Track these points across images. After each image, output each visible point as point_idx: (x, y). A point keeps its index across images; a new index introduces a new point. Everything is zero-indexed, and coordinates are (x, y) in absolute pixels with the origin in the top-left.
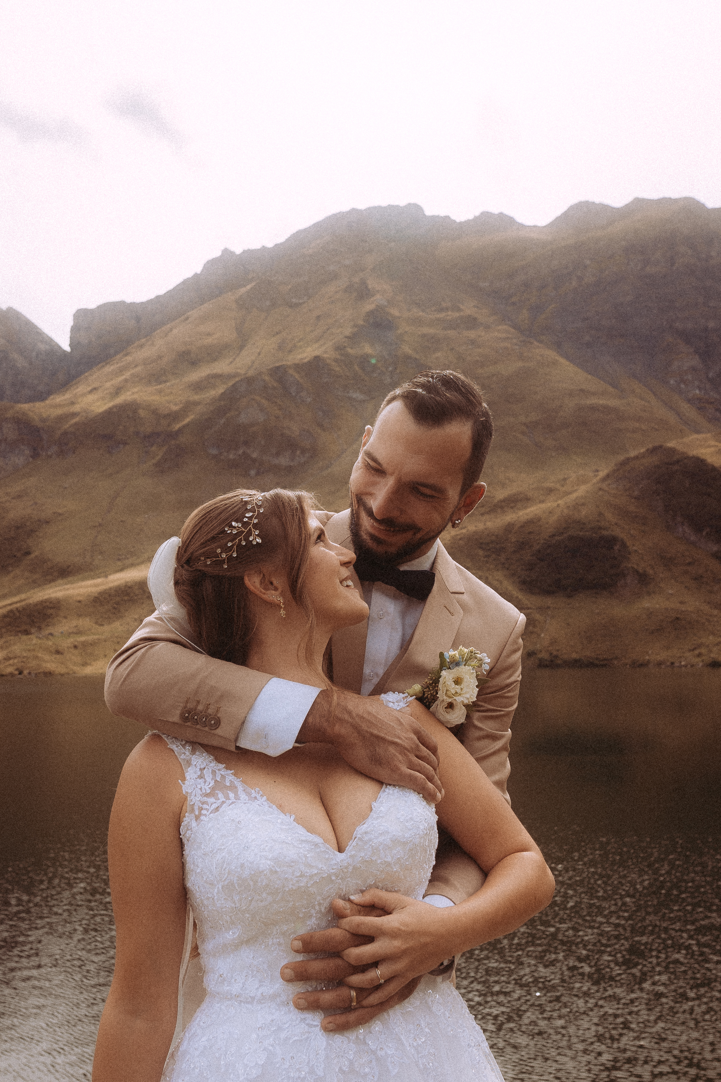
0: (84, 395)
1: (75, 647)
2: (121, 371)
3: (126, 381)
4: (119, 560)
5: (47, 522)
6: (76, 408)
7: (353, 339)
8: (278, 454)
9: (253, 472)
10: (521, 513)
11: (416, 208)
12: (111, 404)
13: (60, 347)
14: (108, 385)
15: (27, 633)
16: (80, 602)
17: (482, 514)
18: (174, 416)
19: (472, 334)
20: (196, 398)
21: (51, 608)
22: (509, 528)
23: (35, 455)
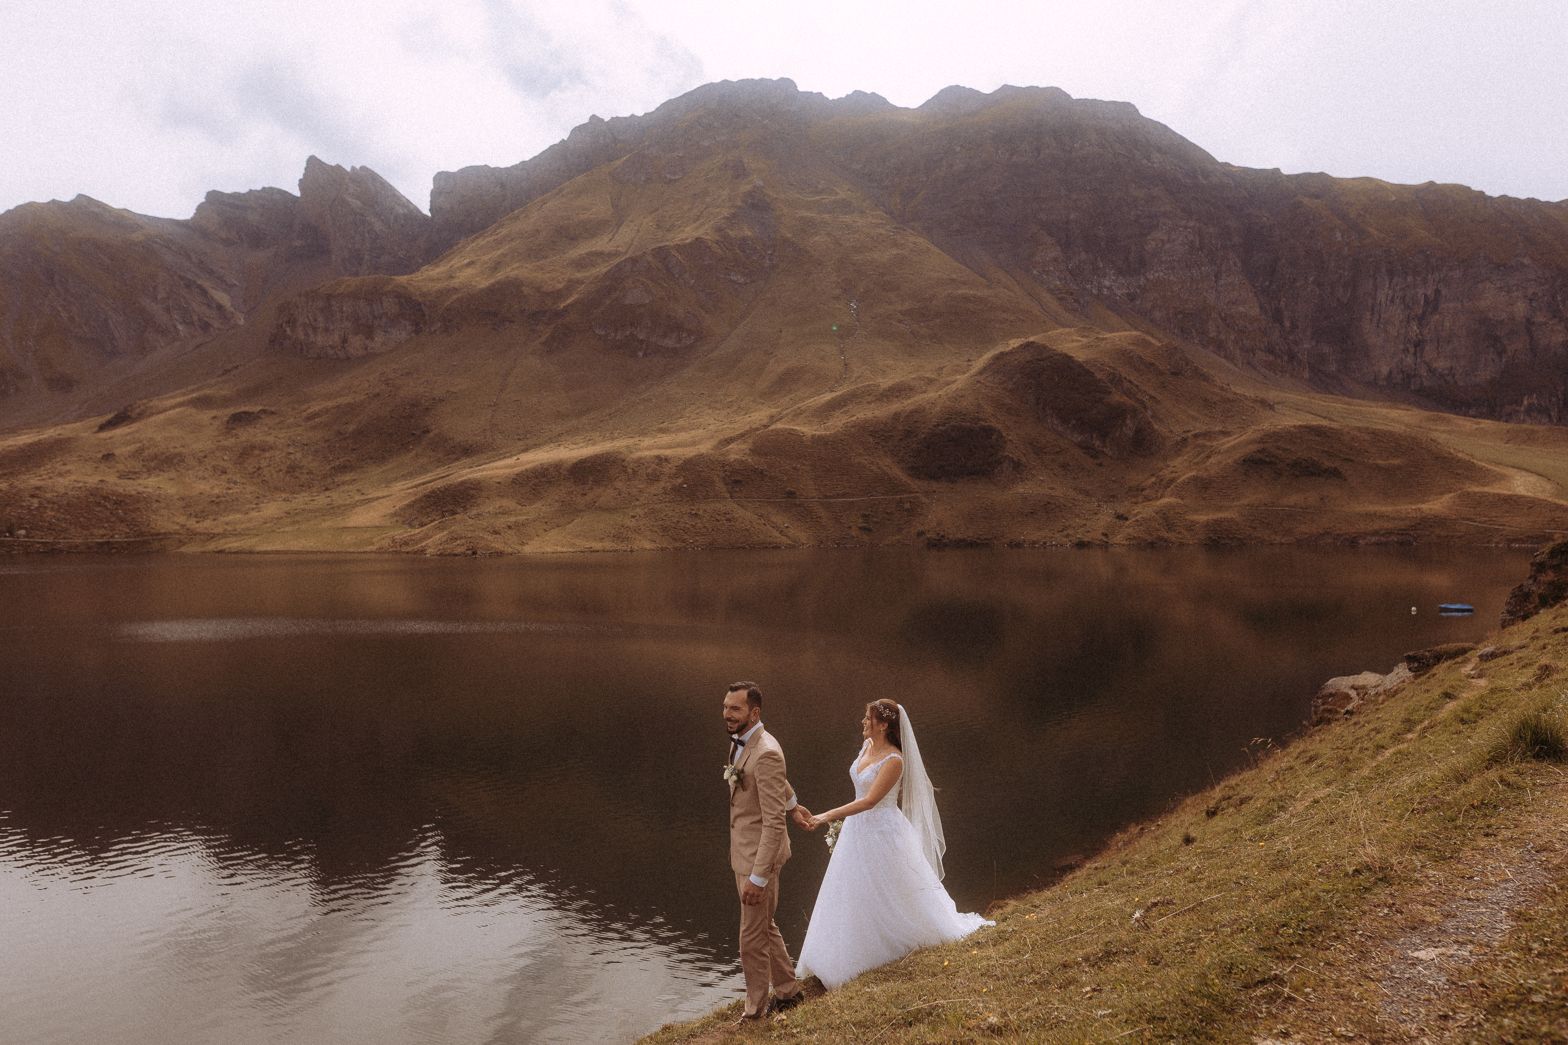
0: (461, 269)
1: (510, 527)
2: (499, 243)
3: (504, 255)
4: (519, 439)
5: (442, 400)
6: (455, 283)
7: (732, 219)
8: (665, 336)
9: (641, 354)
10: (906, 402)
11: (787, 83)
12: (492, 281)
13: (420, 212)
14: (486, 258)
15: (454, 513)
16: (499, 483)
17: (869, 403)
18: (558, 295)
19: (848, 219)
20: (579, 275)
21: (472, 489)
22: (896, 416)
23: (417, 332)
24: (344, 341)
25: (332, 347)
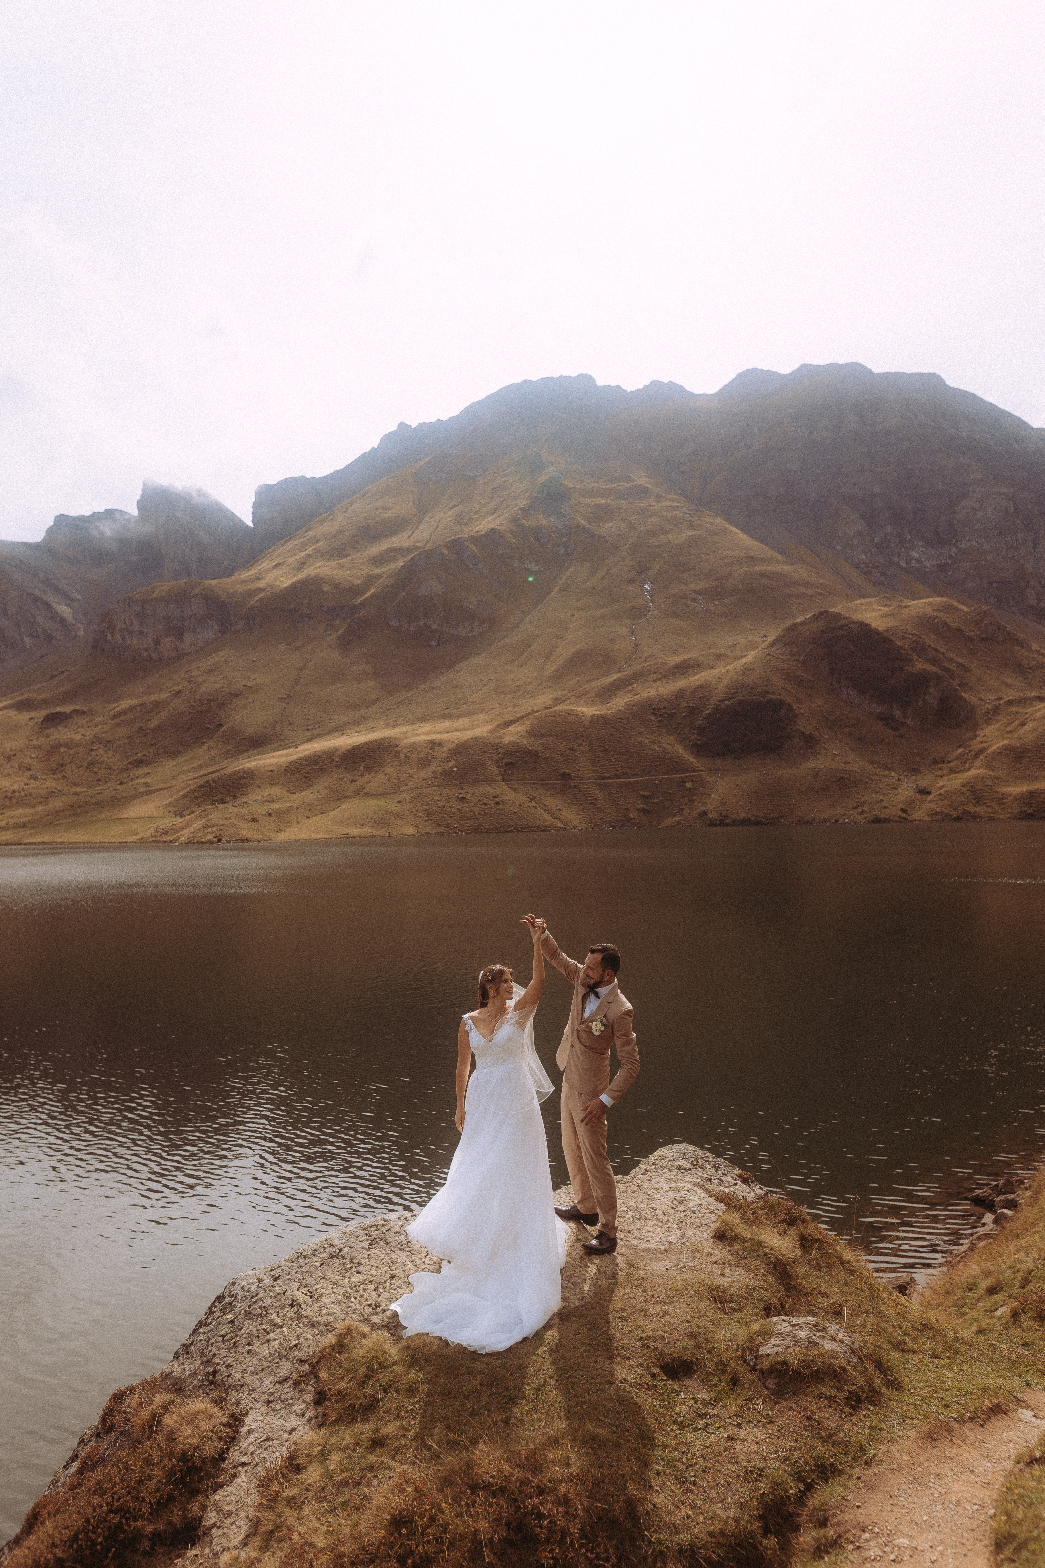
0: (268, 571)
1: (270, 815)
2: (304, 546)
3: (309, 556)
4: (308, 730)
5: (237, 695)
6: (261, 584)
7: (527, 511)
8: (458, 625)
9: (433, 644)
10: (692, 679)
11: (586, 379)
12: (294, 580)
13: (244, 524)
14: (291, 560)
15: (223, 802)
16: (272, 771)
17: (655, 681)
18: (357, 591)
19: (643, 504)
20: (378, 571)
21: (244, 778)
22: (680, 694)
23: (223, 631)
24: (157, 643)
25: (146, 650)
